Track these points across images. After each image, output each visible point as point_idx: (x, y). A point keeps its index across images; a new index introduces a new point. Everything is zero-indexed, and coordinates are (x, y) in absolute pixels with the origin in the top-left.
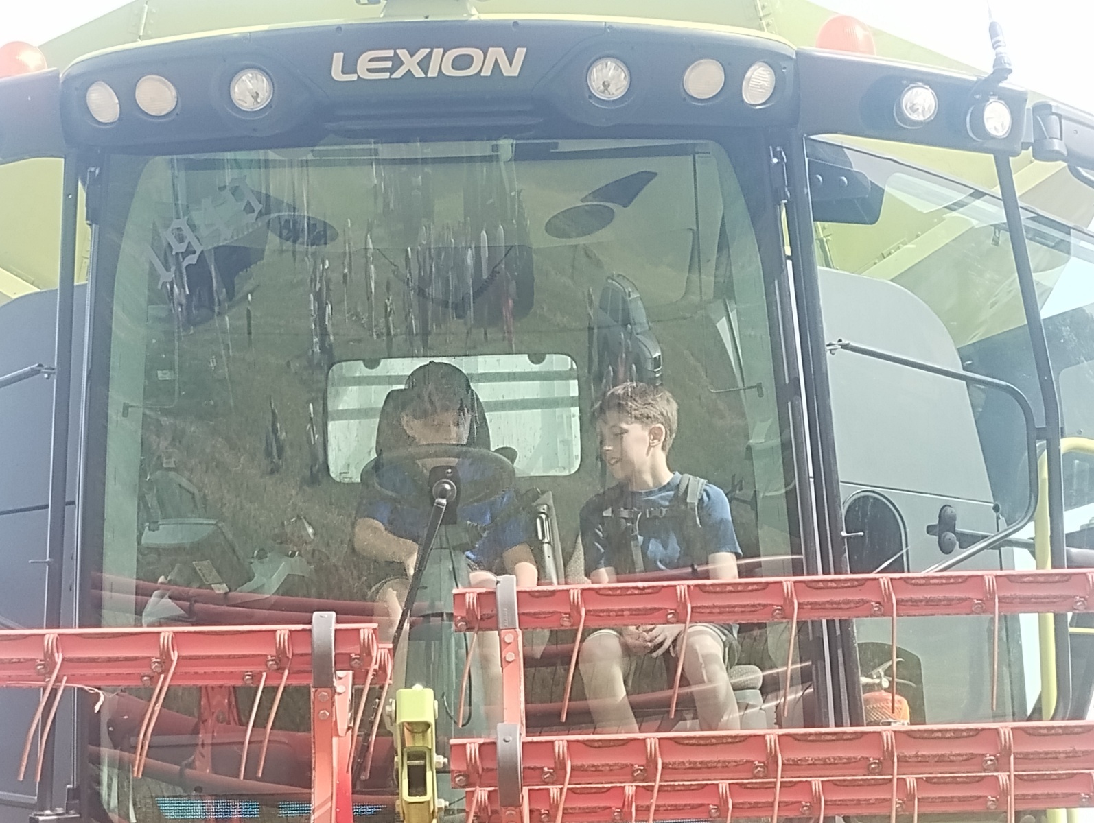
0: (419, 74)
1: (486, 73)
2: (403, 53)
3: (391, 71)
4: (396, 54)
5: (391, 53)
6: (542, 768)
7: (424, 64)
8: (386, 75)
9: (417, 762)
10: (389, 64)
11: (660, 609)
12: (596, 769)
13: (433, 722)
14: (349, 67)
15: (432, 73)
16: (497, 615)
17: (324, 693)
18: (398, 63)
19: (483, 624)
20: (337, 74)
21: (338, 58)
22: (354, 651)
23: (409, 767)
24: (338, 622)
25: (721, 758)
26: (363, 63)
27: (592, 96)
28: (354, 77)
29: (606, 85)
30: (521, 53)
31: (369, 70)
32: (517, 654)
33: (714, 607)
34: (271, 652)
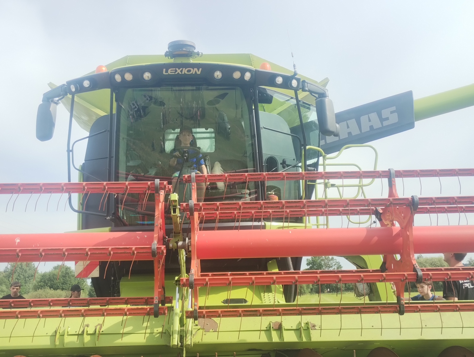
0: (180, 73)
1: (194, 73)
2: (177, 69)
3: (175, 72)
4: (176, 69)
5: (175, 69)
6: (197, 209)
7: (181, 71)
8: (174, 73)
9: (174, 207)
10: (174, 71)
11: (222, 179)
12: (208, 209)
13: (177, 200)
14: (167, 72)
15: (183, 73)
16: (191, 180)
17: (157, 194)
18: (176, 71)
19: (189, 182)
20: (164, 73)
21: (164, 70)
22: (163, 187)
23: (173, 208)
24: (160, 181)
25: (231, 207)
26: (169, 71)
27: (215, 78)
28: (167, 74)
29: (218, 76)
30: (200, 69)
31: (171, 72)
32: (195, 187)
33: (233, 179)
34: (147, 187)
